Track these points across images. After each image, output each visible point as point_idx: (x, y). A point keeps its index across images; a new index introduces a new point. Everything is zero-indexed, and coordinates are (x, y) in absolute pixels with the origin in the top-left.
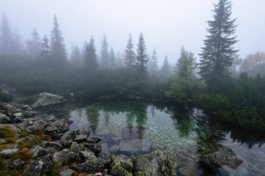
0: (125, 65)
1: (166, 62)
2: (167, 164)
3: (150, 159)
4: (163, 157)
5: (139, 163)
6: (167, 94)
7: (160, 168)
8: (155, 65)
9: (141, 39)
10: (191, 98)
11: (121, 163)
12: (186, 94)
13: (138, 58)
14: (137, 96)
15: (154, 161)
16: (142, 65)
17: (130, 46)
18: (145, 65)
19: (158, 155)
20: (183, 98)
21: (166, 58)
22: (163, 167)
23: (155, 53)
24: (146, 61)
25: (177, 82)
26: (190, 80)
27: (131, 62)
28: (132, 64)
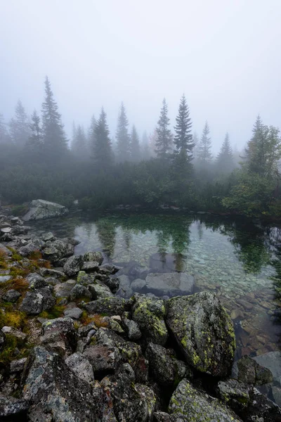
0: (155, 155)
1: (226, 147)
2: (219, 312)
3: (192, 303)
4: (212, 301)
5: (174, 308)
6: (225, 202)
7: (208, 318)
8: (206, 153)
9: (183, 109)
10: (267, 209)
11: (148, 305)
12: (260, 202)
13: (177, 142)
14: (174, 205)
15: (197, 306)
16: (183, 154)
17: (164, 121)
18: (189, 154)
19: (205, 298)
20: (254, 210)
21: (227, 139)
22: (213, 317)
23: (206, 132)
24: (191, 147)
25: (245, 182)
26: (270, 177)
27: (164, 149)
28: (167, 152)
